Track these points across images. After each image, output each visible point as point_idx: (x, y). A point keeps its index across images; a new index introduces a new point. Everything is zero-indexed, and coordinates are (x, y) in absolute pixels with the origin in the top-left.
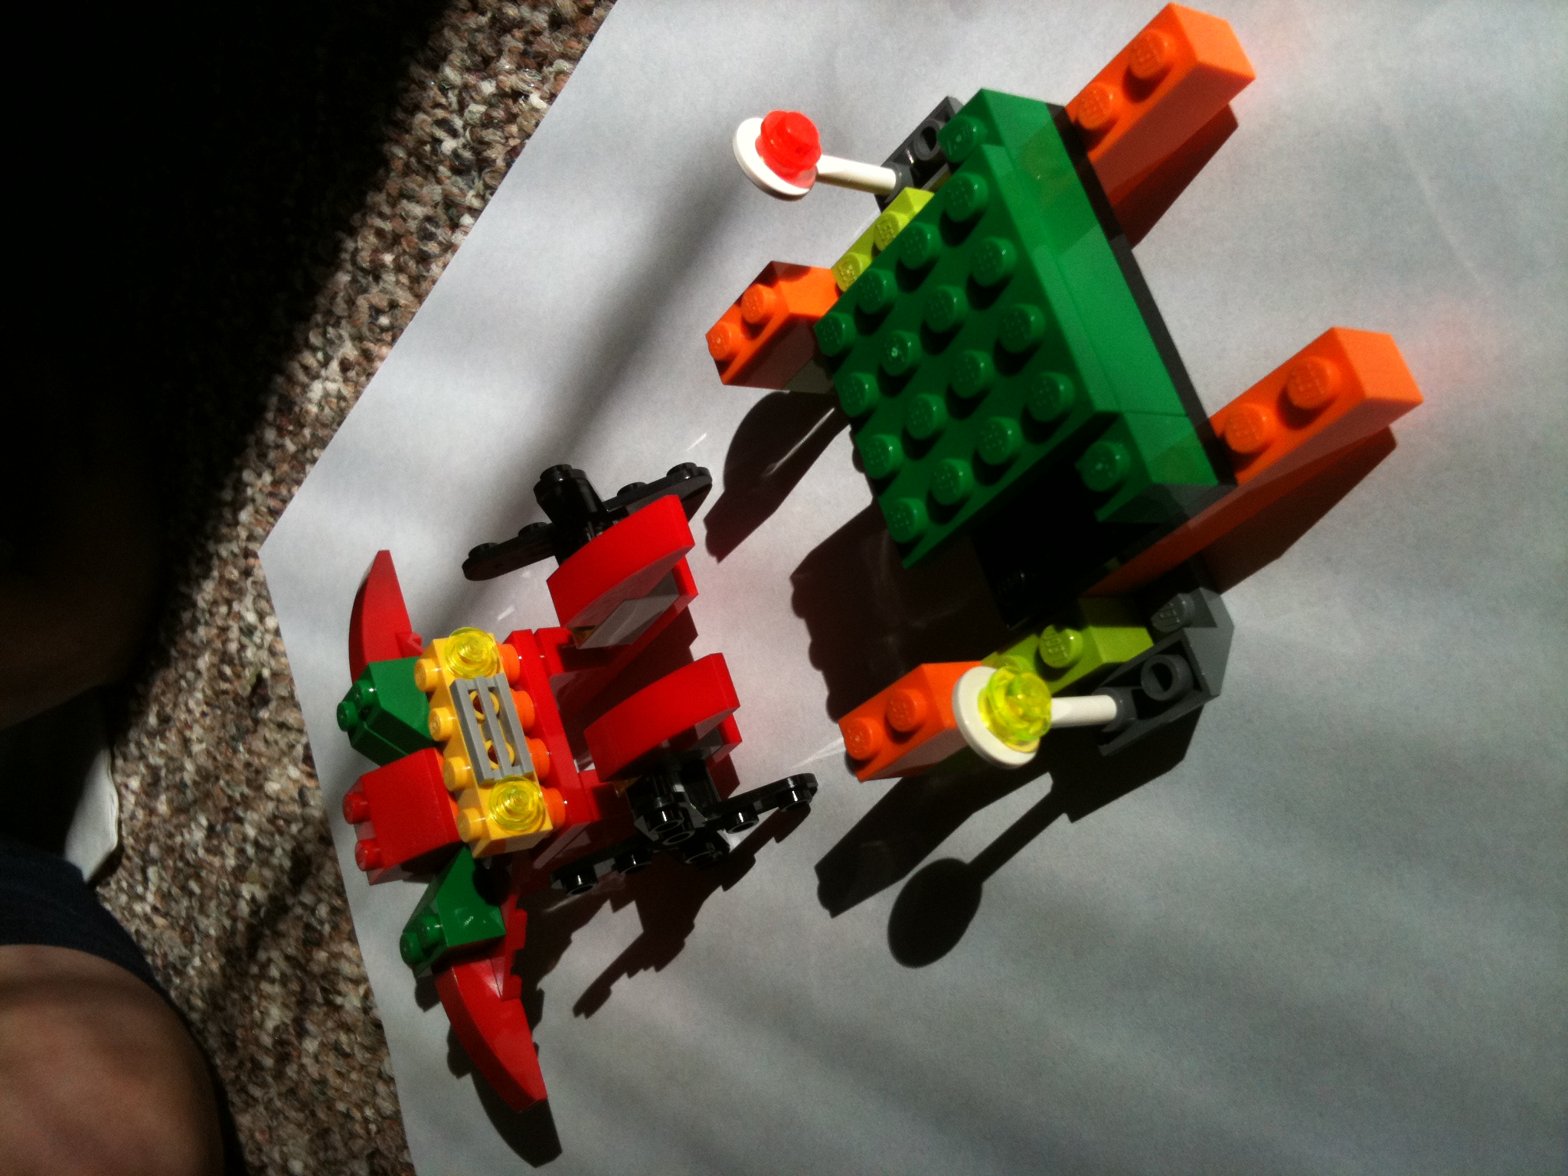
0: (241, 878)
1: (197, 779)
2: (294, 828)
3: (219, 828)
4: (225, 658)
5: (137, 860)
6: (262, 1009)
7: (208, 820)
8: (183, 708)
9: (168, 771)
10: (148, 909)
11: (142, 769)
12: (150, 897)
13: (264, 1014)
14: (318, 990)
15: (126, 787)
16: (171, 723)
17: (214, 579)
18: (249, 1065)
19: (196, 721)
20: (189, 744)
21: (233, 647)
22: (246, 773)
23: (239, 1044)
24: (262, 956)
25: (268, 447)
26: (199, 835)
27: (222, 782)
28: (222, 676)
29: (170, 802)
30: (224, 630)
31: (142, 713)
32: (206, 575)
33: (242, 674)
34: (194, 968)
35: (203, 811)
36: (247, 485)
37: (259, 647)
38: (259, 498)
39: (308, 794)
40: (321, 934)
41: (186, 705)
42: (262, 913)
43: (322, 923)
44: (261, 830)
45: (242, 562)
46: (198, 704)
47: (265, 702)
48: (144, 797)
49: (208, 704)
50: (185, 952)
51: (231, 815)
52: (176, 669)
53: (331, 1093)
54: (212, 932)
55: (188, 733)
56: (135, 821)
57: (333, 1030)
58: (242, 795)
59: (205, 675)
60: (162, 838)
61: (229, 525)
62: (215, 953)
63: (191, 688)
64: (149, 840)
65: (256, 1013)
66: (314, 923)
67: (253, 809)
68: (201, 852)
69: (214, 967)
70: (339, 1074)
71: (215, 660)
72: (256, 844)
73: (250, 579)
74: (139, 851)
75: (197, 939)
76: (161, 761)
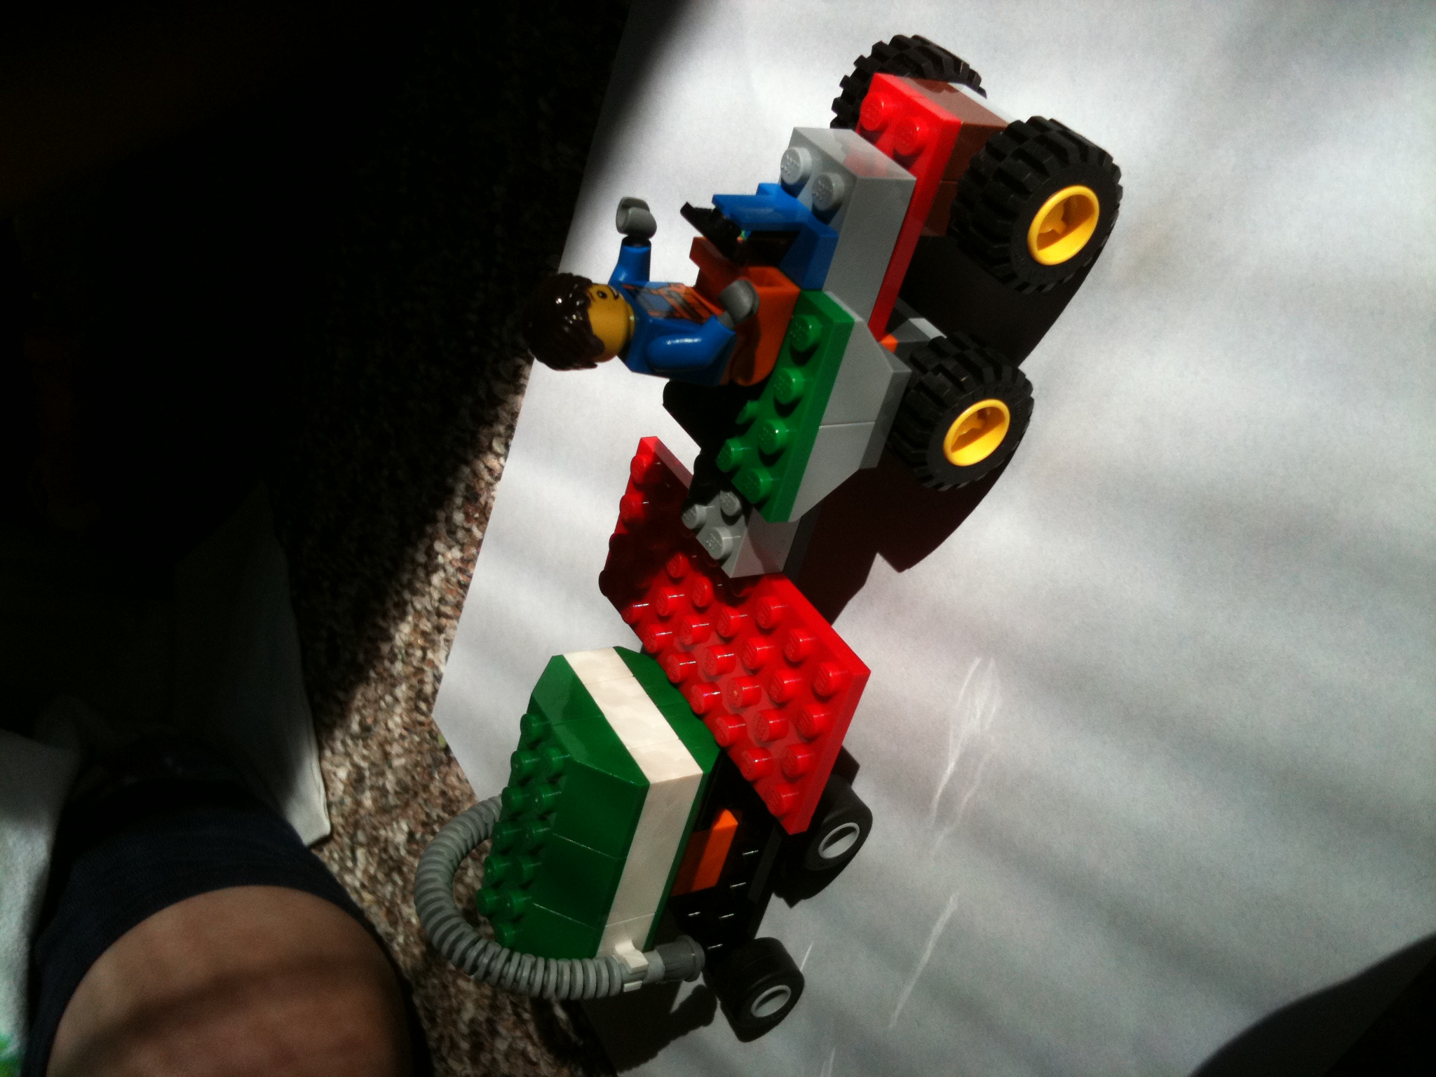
1: (398, 789)
5: (346, 840)
6: (459, 1000)
8: (384, 726)
11: (348, 764)
13: (461, 1005)
16: (373, 735)
20: (389, 758)
22: (442, 799)
23: (438, 1021)
25: (457, 527)
26: (401, 838)
27: (420, 799)
28: (417, 709)
29: (375, 800)
30: (419, 671)
31: (344, 717)
32: (402, 617)
34: (398, 944)
35: (404, 817)
36: (438, 554)
38: (451, 570)
45: (435, 619)
48: (351, 788)
54: (414, 921)
55: (388, 748)
56: (344, 807)
59: (403, 704)
62: (417, 940)
69: (416, 950)
75: (401, 922)
76: (364, 764)
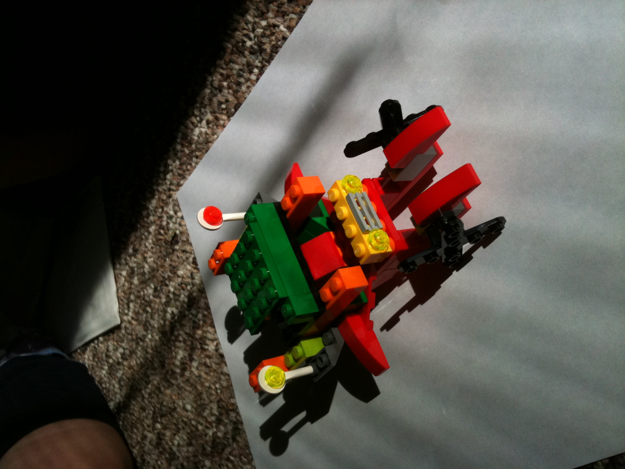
0: (167, 305)
1: (150, 271)
2: (189, 288)
3: (159, 288)
4: (161, 227)
6: (176, 352)
7: (154, 285)
9: (138, 268)
10: (130, 318)
11: (127, 268)
12: (131, 314)
13: (177, 353)
14: (198, 344)
15: (121, 274)
16: (139, 252)
17: (156, 199)
18: (170, 372)
19: (149, 250)
20: (146, 259)
21: (164, 223)
22: (170, 268)
23: (166, 365)
24: (176, 333)
25: (178, 151)
26: (151, 291)
27: (160, 272)
28: (160, 234)
29: (139, 279)
30: (161, 218)
31: (126, 248)
32: (153, 197)
33: (168, 233)
34: (149, 339)
35: (152, 282)
36: (169, 165)
37: (175, 223)
38: (174, 170)
39: (194, 275)
40: (199, 325)
41: (145, 245)
42: (176, 318)
43: (199, 320)
44: (175, 288)
45: (168, 193)
46: (150, 244)
47: (177, 243)
48: (128, 278)
49: (154, 244)
50: (145, 333)
51: (163, 283)
52: (140, 232)
53: (203, 380)
54: (156, 326)
55: (146, 255)
56: (124, 288)
57: (204, 358)
58: (168, 276)
59: (153, 233)
60: (136, 293)
61: (162, 180)
62: (157, 333)
63: (147, 239)
64: (130, 293)
65: (174, 353)
66: (197, 320)
67: (173, 281)
68: (151, 297)
69: (157, 338)
70: (206, 373)
71: (157, 228)
72: (174, 294)
73: (171, 200)
74: (126, 298)
75: (150, 328)
76: (135, 265)
